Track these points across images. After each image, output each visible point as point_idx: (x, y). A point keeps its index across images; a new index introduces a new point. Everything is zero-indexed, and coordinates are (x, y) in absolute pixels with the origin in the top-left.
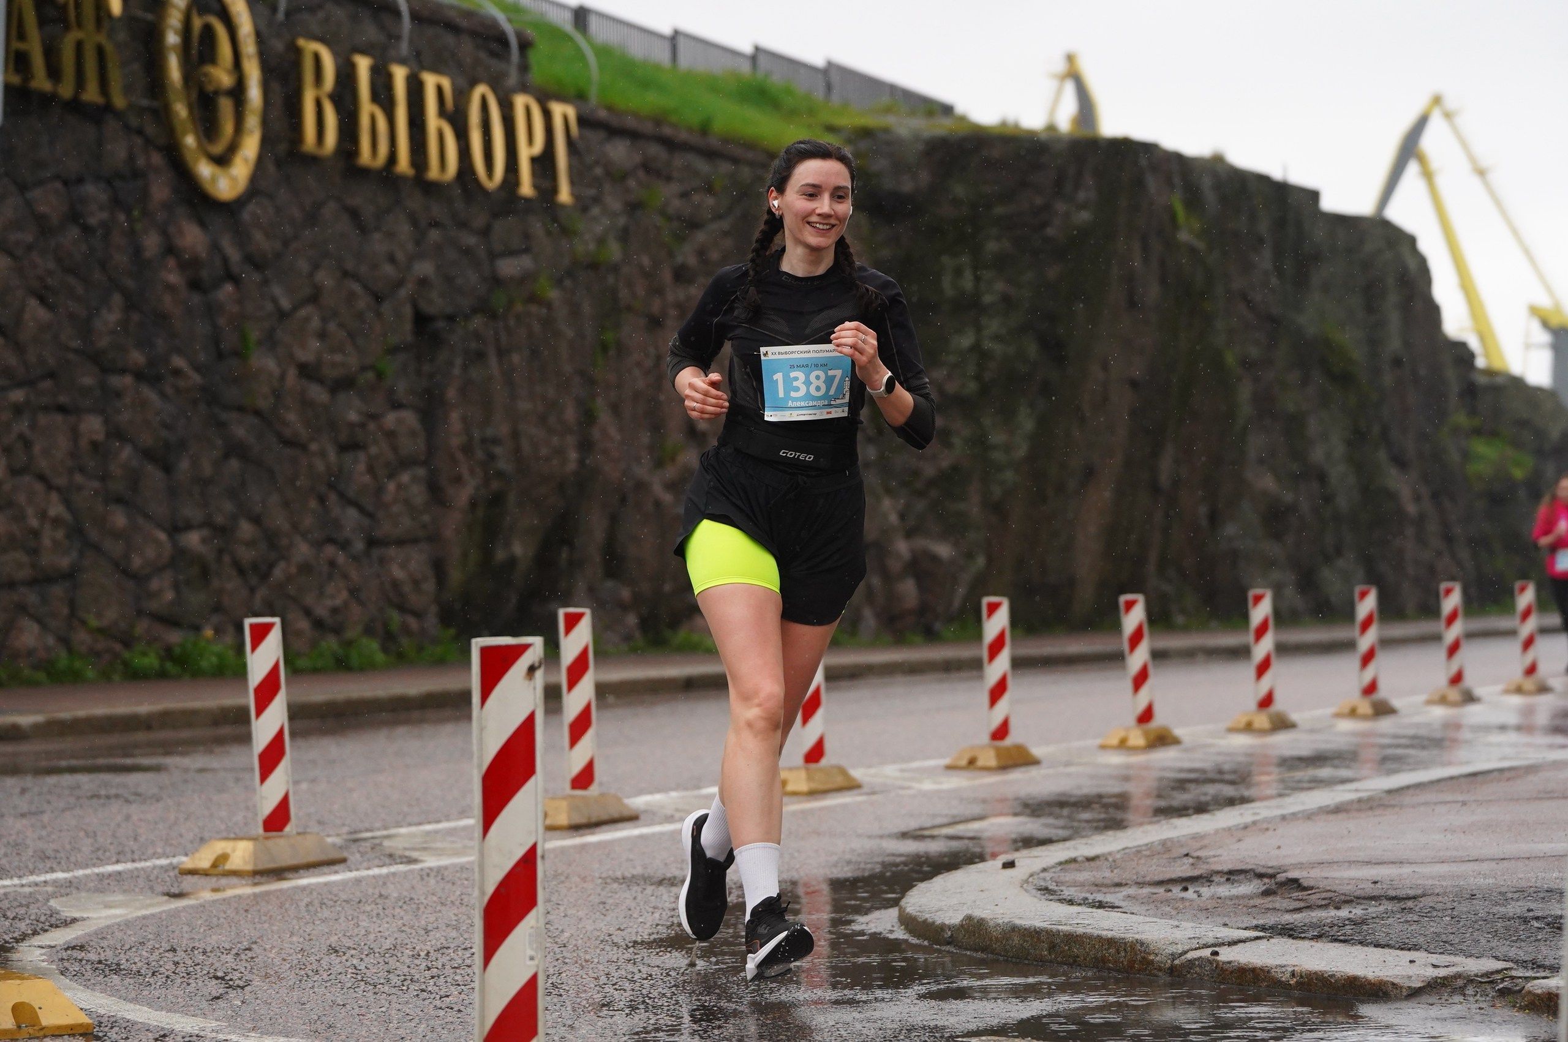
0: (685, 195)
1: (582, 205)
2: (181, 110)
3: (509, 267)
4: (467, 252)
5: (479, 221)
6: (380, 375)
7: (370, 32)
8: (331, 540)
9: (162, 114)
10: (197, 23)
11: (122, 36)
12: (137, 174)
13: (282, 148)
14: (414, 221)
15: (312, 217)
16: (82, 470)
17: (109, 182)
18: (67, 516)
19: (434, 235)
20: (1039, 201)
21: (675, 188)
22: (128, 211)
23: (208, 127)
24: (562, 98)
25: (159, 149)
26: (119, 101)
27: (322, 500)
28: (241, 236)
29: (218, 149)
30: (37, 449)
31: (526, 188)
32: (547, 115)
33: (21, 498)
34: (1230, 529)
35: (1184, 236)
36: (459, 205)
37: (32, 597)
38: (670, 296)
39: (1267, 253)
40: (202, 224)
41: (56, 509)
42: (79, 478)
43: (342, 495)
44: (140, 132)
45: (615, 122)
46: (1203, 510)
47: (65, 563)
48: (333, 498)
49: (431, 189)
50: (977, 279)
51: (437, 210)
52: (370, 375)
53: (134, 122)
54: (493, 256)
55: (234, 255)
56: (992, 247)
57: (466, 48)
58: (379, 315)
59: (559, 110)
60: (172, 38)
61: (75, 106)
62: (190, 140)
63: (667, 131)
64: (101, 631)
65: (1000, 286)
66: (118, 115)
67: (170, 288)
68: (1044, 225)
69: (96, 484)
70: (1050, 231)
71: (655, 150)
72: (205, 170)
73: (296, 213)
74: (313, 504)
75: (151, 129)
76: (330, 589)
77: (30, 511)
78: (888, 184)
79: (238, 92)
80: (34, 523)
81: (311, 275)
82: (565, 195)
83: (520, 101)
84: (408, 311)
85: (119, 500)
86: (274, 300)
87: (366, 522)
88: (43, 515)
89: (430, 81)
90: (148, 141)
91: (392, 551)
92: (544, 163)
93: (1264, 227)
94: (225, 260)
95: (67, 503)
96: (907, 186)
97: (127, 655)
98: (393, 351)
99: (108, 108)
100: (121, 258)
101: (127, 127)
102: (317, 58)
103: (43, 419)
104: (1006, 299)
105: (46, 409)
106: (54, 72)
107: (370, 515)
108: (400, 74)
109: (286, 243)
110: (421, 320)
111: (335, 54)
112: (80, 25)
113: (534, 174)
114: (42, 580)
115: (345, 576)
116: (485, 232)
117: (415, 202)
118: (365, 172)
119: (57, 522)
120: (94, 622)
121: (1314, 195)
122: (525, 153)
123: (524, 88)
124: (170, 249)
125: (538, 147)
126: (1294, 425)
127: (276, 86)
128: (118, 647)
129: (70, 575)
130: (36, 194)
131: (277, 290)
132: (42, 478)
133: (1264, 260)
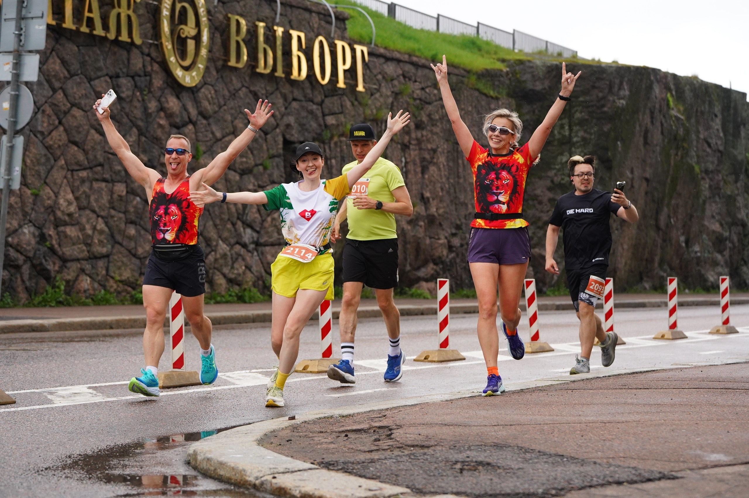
0: (423, 89)
1: (370, 92)
2: (168, 45)
3: (331, 120)
4: (311, 112)
5: (319, 99)
6: (265, 168)
7: (266, 11)
8: (238, 243)
9: (159, 47)
10: (178, 6)
11: (141, 11)
12: (146, 74)
13: (220, 63)
14: (285, 97)
15: (234, 95)
16: (113, 208)
17: (133, 77)
18: (106, 229)
19: (295, 104)
20: (600, 95)
21: (417, 85)
22: (141, 91)
23: (183, 54)
24: (360, 43)
25: (157, 63)
26: (138, 41)
27: (234, 224)
28: (197, 102)
29: (186, 63)
30: (92, 198)
31: (341, 84)
32: (353, 51)
33: (84, 220)
34: (697, 248)
35: (674, 113)
36: (309, 91)
37: (88, 267)
38: (413, 135)
39: (718, 121)
40: (178, 98)
41: (101, 225)
42: (113, 212)
43: (243, 223)
44: (148, 55)
45: (388, 54)
46: (682, 239)
47: (104, 250)
48: (239, 223)
49: (294, 83)
50: (571, 130)
51: (297, 93)
52: (261, 168)
53: (146, 50)
54: (324, 115)
55: (193, 112)
56: (578, 115)
57: (315, 20)
58: (266, 140)
59: (359, 48)
60: (165, 13)
61: (116, 42)
62: (173, 59)
63: (415, 59)
64: (121, 281)
65: (581, 133)
66: (137, 47)
67: (161, 126)
68: (603, 106)
69: (122, 215)
70: (605, 109)
71: (408, 67)
72: (179, 73)
73: (227, 93)
74: (229, 226)
75: (154, 54)
76: (236, 265)
77: (88, 227)
78: (530, 86)
79: (197, 38)
80: (90, 232)
81: (232, 122)
82: (360, 88)
83: (339, 44)
84: (280, 139)
85: (132, 222)
86: (213, 133)
87: (255, 235)
88: (94, 228)
89: (294, 34)
90: (152, 59)
91: (268, 248)
92: (351, 73)
93: (717, 109)
94: (189, 113)
95: (106, 223)
96: (539, 87)
97: (133, 292)
98: (272, 157)
99: (132, 44)
100: (138, 113)
101: (142, 53)
102: (238, 23)
103: (96, 185)
104: (584, 139)
105: (97, 180)
106: (106, 27)
107: (258, 232)
108: (280, 31)
109: (220, 107)
110: (287, 143)
111: (247, 21)
112: (119, 6)
113: (345, 77)
114: (94, 257)
115: (244, 259)
116: (321, 104)
117: (286, 89)
118: (261, 75)
119: (101, 232)
120: (118, 278)
121: (744, 95)
122: (341, 68)
123: (343, 39)
124: (162, 109)
125: (348, 66)
126: (730, 200)
127: (217, 35)
128: (129, 289)
129: (107, 256)
130: (96, 83)
131: (214, 128)
132: (94, 211)
133: (717, 124)
